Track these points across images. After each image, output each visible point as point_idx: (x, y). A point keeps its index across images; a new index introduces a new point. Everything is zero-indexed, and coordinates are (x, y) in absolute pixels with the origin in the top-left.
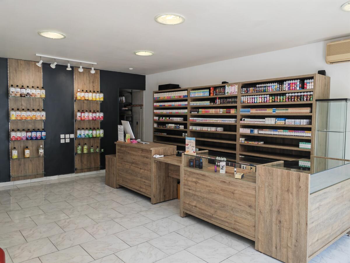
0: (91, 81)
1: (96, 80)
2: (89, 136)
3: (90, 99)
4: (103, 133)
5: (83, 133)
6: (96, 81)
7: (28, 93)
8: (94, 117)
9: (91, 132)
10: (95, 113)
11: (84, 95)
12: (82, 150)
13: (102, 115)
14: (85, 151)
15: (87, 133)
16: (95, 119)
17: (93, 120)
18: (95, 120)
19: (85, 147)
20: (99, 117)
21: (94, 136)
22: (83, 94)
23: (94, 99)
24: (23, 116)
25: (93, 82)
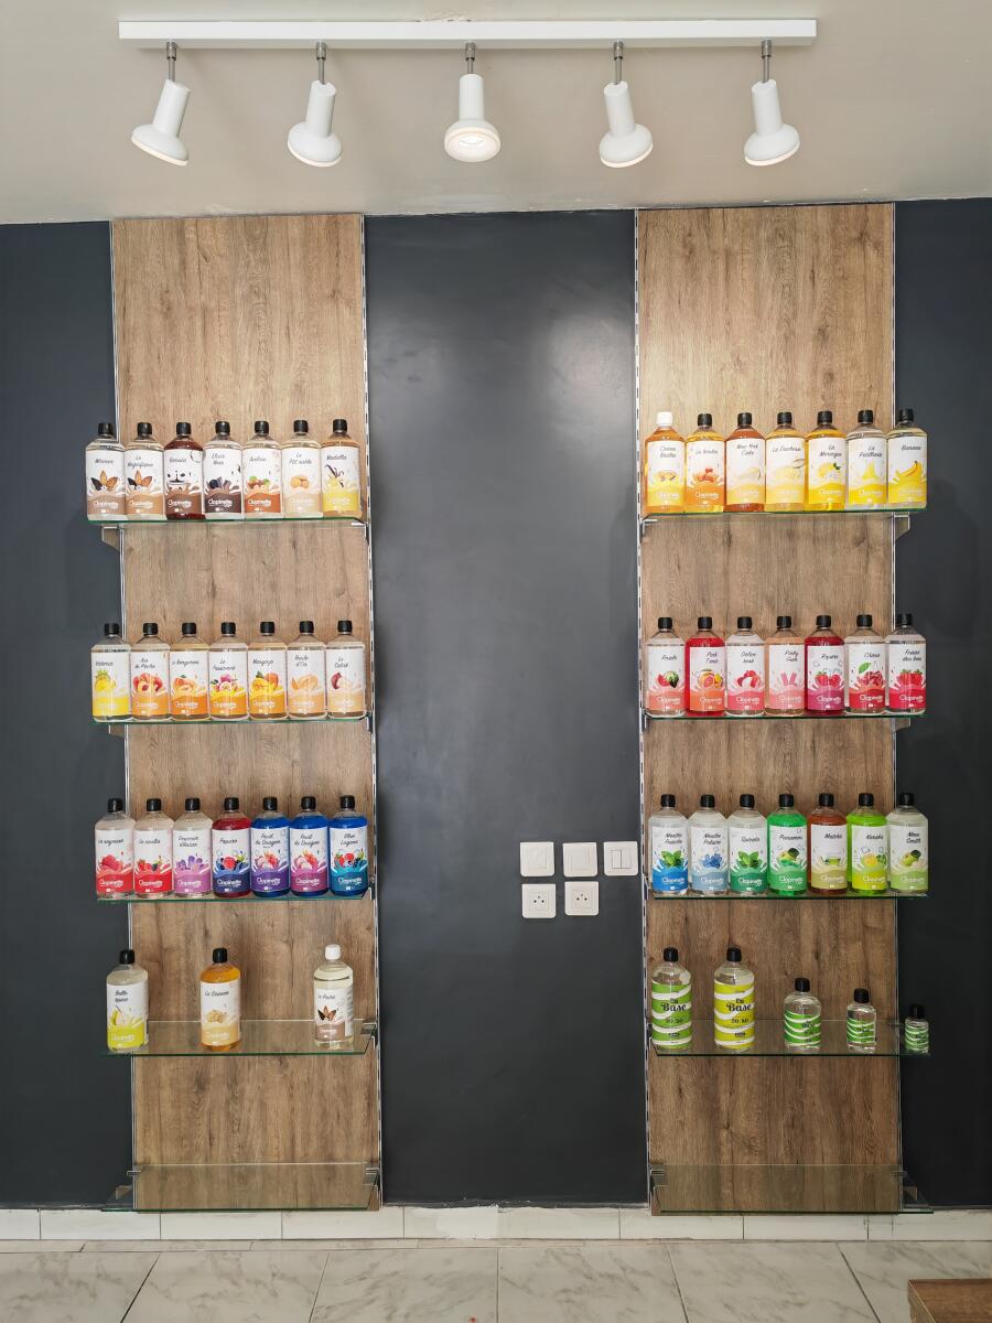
0: (806, 326)
1: (858, 307)
2: (766, 876)
3: (783, 495)
4: (923, 847)
5: (710, 851)
6: (858, 324)
7: (214, 484)
8: (821, 679)
9: (785, 836)
10: (837, 641)
11: (714, 462)
12: (702, 1013)
13: (904, 657)
14: (732, 1033)
15: (749, 849)
16: (826, 703)
17: (810, 711)
18: (835, 713)
19: (734, 992)
20: (876, 678)
21: (826, 879)
22: (704, 454)
23: (825, 499)
24: (181, 682)
25: (822, 334)
